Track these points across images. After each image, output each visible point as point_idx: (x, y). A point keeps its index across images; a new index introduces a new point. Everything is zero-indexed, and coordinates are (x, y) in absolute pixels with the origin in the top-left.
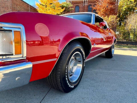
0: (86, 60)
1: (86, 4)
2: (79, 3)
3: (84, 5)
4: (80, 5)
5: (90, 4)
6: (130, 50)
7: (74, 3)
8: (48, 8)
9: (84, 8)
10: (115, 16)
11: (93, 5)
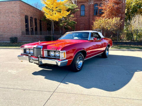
0: (85, 59)
1: (92, 3)
2: (84, 2)
3: (90, 4)
4: (85, 4)
5: (96, 2)
6: (128, 50)
7: (80, 2)
8: (54, 12)
9: (90, 7)
10: (119, 18)
11: (99, 4)
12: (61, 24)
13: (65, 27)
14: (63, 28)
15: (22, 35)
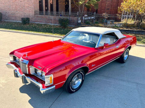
12: (81, 3)
13: (85, 5)
14: (83, 6)
15: (34, 15)
